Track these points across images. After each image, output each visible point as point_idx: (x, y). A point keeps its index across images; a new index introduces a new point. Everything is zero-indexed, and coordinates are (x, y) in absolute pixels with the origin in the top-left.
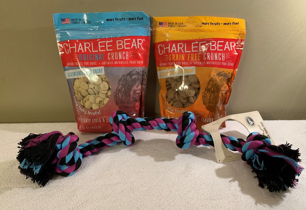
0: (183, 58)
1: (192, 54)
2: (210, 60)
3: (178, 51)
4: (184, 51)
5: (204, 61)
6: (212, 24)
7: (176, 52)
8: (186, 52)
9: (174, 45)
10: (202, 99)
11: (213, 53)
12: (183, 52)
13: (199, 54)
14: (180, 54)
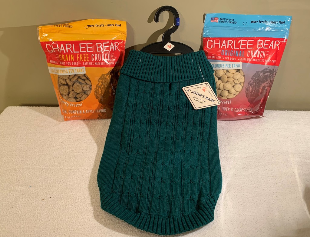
0: (73, 58)
1: (80, 55)
5: (92, 62)
9: (62, 45)
10: (95, 94)
11: (100, 54)
13: (87, 55)
14: (69, 55)
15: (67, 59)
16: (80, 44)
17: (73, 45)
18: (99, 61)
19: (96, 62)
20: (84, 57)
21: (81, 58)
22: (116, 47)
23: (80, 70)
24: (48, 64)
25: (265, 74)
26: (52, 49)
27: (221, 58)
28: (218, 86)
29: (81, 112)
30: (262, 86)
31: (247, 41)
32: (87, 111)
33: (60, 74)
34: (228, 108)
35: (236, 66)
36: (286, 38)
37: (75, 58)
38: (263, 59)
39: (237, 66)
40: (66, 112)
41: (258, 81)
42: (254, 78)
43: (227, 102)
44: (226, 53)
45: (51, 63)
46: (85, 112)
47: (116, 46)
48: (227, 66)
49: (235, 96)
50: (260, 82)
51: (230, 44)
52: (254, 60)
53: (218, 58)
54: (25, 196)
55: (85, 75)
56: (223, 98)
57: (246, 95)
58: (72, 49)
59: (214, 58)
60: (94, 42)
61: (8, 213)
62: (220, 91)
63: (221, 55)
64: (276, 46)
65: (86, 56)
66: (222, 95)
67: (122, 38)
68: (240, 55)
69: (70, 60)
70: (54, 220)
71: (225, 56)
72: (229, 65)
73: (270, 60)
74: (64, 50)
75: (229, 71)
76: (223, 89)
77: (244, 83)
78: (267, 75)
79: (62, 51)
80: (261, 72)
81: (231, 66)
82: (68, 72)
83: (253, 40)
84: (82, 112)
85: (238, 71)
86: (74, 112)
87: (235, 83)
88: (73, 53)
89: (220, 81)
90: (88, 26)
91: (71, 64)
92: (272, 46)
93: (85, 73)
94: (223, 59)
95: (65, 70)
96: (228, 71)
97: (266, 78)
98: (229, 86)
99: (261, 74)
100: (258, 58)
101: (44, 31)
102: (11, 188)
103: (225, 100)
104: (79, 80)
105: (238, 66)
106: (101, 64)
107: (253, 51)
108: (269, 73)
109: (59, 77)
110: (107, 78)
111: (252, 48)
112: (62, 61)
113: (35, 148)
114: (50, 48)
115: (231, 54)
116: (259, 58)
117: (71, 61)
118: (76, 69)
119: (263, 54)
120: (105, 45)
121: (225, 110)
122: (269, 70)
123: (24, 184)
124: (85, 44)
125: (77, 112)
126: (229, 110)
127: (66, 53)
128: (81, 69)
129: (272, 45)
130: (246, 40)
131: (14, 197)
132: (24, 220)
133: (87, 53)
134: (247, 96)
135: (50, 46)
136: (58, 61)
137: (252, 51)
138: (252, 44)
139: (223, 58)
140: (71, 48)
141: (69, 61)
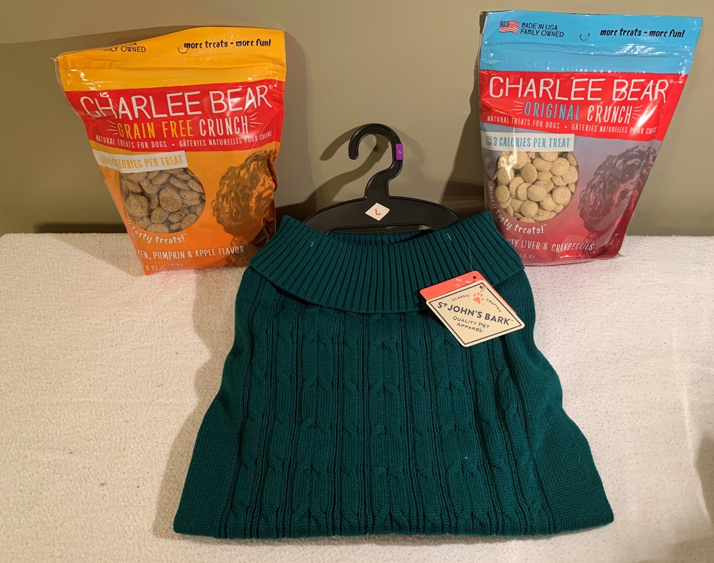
0: (152, 132)
1: (171, 122)
2: (214, 135)
3: (137, 116)
4: (151, 114)
5: (202, 138)
6: (210, 44)
7: (131, 119)
8: (155, 116)
9: (122, 100)
10: (214, 213)
11: (221, 120)
12: (149, 117)
15: (137, 134)
17: (151, 97)
18: (218, 137)
19: (212, 138)
20: (181, 128)
21: (173, 130)
22: (261, 98)
23: (173, 158)
24: (92, 142)
25: (629, 163)
26: (98, 110)
27: (522, 123)
28: (514, 191)
29: (183, 256)
30: (620, 190)
31: (589, 81)
32: (199, 252)
33: (124, 171)
34: (535, 244)
35: (559, 142)
36: (683, 73)
37: (158, 131)
38: (626, 125)
39: (561, 145)
40: (146, 256)
41: (612, 178)
42: (602, 172)
43: (534, 228)
44: (536, 110)
45: (99, 142)
46: (194, 255)
47: (261, 94)
48: (537, 144)
49: (554, 214)
50: (616, 181)
51: (547, 89)
52: (604, 130)
53: (516, 122)
54: (59, 476)
55: (185, 170)
56: (524, 220)
57: (581, 213)
58: (148, 108)
59: (505, 121)
60: (205, 89)
61: (22, 522)
62: (518, 203)
63: (522, 116)
64: (660, 93)
65: (184, 125)
66: (523, 212)
67: (274, 75)
68: (570, 117)
69: (145, 137)
70: (131, 535)
71: (532, 118)
72: (541, 141)
73: (643, 129)
74: (127, 112)
75: (541, 155)
76: (526, 199)
77: (576, 184)
78: (633, 165)
79: (122, 114)
80: (620, 157)
81: (547, 143)
82: (144, 164)
83: (603, 80)
84: (186, 255)
85: (563, 155)
86: (165, 255)
87: (555, 185)
89: (519, 179)
90: (187, 45)
91: (150, 145)
92: (650, 93)
93: (185, 165)
94: (529, 124)
95: (134, 161)
96: (538, 155)
97: (630, 171)
98: (540, 192)
99: (620, 162)
100: (613, 125)
101: (72, 63)
102: (26, 457)
103: (530, 226)
104: (173, 181)
105: (564, 144)
106: (225, 143)
107: (601, 108)
108: (638, 160)
109: (122, 176)
110: (242, 175)
111: (600, 99)
112: (125, 139)
113: (77, 349)
114: (93, 108)
115: (549, 112)
116: (616, 124)
117: (149, 140)
118: (162, 158)
119: (627, 114)
120: (233, 95)
121: (529, 247)
122: (639, 151)
123: (56, 446)
124: (181, 94)
125: (175, 256)
126: (538, 247)
127: (135, 120)
128: (175, 157)
129: (648, 91)
130: (587, 79)
131: (33, 480)
132: (61, 538)
133: (187, 117)
134: (581, 216)
135: (92, 103)
136: (116, 138)
137: (598, 107)
138: (600, 89)
139: (527, 122)
140: (145, 105)
141: (143, 140)
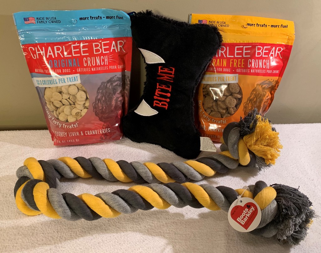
13: (243, 60)
14: (222, 59)
16: (236, 47)
88: (227, 57)
